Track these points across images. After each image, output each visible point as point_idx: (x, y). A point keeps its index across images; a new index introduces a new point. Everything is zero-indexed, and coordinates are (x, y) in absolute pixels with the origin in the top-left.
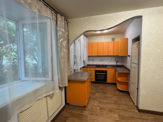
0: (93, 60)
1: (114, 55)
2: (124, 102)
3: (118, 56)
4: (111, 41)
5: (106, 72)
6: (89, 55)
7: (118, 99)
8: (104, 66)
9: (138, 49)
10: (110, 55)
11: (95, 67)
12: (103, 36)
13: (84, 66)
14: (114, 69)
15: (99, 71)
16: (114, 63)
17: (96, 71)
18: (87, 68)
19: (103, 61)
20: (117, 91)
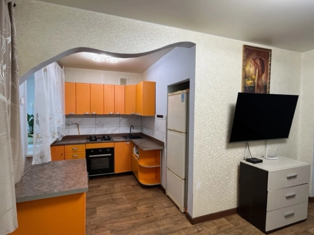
0: (78, 125)
1: (126, 114)
2: (162, 211)
3: (134, 115)
4: (119, 84)
5: (112, 150)
6: (68, 114)
7: (148, 207)
8: (106, 137)
9: (184, 104)
10: (118, 113)
11: (84, 141)
12: (102, 71)
13: (55, 142)
14: (128, 143)
15: (96, 151)
16: (125, 130)
17: (88, 152)
18: (64, 145)
19: (102, 126)
20: (140, 188)
